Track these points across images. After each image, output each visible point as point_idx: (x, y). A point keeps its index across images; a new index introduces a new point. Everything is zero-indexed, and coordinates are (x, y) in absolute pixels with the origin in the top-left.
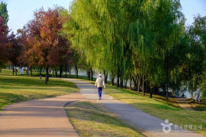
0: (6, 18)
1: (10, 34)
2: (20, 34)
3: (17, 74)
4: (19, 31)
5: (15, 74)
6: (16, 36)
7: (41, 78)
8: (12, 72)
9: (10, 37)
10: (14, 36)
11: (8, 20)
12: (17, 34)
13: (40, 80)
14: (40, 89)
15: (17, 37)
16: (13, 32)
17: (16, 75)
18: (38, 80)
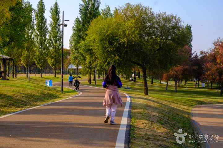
0: (191, 38)
1: (194, 55)
2: (202, 55)
3: (200, 86)
4: (202, 53)
5: (197, 87)
6: (199, 56)
7: (218, 91)
8: (195, 85)
9: (194, 57)
10: (198, 56)
11: (192, 39)
12: (200, 55)
13: (217, 93)
14: (216, 98)
15: (200, 58)
16: (196, 54)
17: (199, 88)
18: (216, 92)
